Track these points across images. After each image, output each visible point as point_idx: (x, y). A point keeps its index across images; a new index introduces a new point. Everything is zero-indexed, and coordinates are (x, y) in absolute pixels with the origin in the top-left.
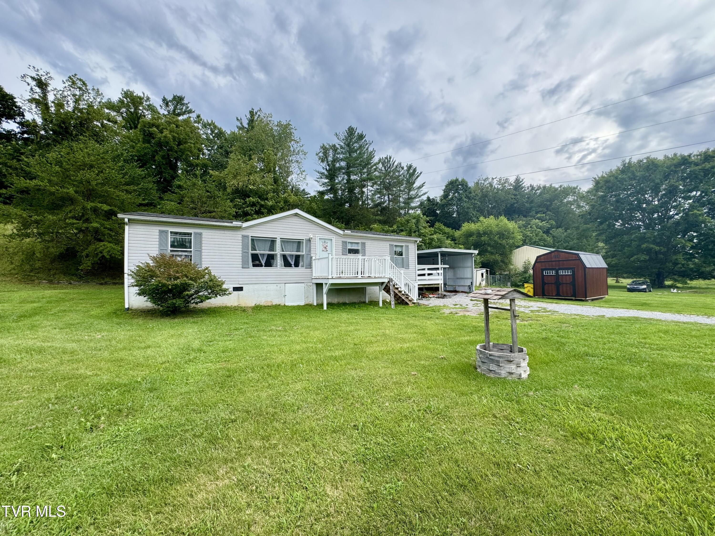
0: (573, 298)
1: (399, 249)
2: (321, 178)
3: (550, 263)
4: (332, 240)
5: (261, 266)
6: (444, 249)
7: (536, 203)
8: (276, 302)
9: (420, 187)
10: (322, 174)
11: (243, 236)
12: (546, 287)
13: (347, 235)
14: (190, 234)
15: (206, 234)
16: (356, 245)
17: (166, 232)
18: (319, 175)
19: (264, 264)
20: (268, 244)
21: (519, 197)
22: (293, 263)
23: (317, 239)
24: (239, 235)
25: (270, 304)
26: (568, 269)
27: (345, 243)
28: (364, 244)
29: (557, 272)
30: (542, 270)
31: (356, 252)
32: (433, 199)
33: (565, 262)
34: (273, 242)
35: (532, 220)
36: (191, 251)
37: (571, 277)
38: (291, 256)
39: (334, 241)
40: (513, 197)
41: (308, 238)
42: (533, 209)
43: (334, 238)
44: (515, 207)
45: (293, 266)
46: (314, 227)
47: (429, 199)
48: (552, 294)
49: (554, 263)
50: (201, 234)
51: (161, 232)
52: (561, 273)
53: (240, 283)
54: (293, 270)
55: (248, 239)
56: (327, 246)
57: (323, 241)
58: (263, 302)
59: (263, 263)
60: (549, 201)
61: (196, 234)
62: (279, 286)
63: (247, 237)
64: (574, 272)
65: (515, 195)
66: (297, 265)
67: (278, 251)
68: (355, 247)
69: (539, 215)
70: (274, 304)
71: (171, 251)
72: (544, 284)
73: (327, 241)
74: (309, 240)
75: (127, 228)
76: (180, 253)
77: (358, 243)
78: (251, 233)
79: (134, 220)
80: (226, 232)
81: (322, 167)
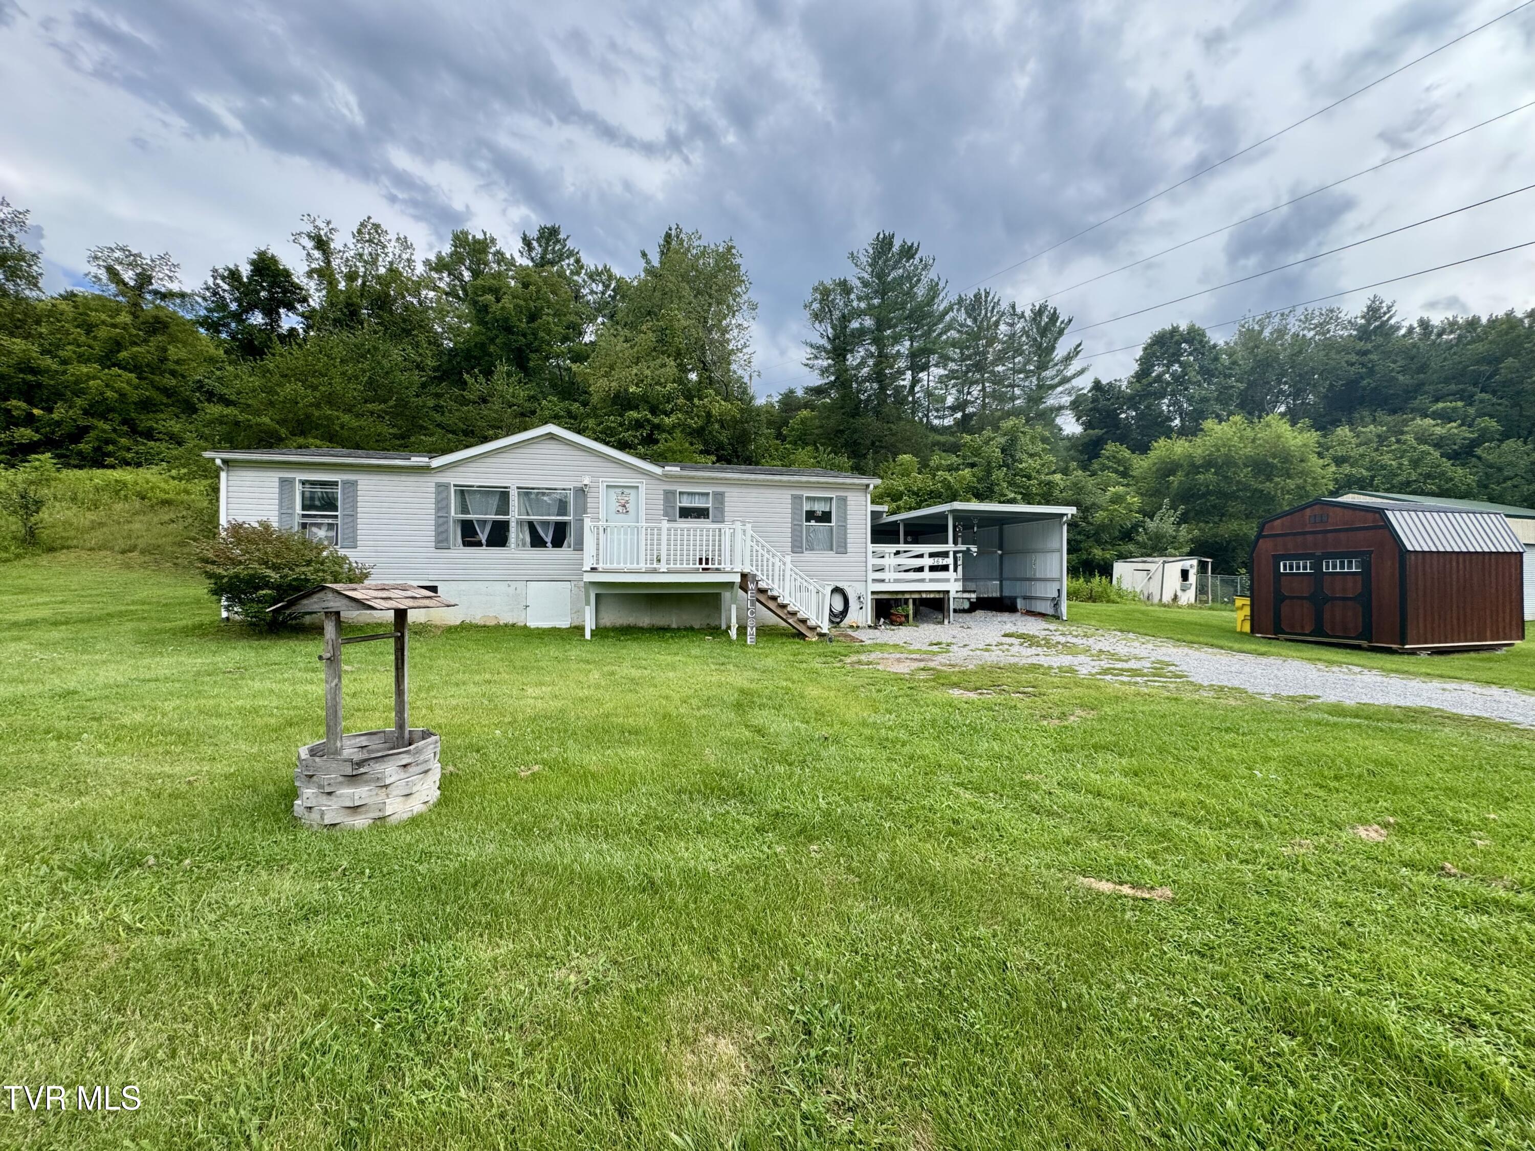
0: (1364, 643)
1: (819, 508)
2: (816, 358)
3: (1300, 539)
4: (637, 487)
5: (479, 544)
6: (958, 505)
7: (1435, 372)
8: (507, 618)
9: (1068, 359)
10: (819, 348)
11: (438, 485)
12: (1285, 609)
13: (672, 477)
14: (335, 484)
15: (366, 484)
16: (703, 499)
17: (291, 481)
18: (809, 350)
19: (484, 541)
20: (494, 502)
21: (1374, 357)
22: (548, 539)
23: (602, 487)
24: (428, 484)
25: (492, 623)
26: (1348, 555)
27: (669, 496)
28: (719, 497)
29: (1317, 566)
30: (1277, 559)
31: (702, 513)
32: (1110, 384)
33: (1342, 536)
34: (504, 496)
35: (1413, 419)
36: (336, 517)
37: (1359, 578)
38: (545, 524)
39: (643, 489)
40: (1353, 358)
41: (579, 485)
42: (1427, 388)
43: (643, 484)
44: (1364, 389)
45: (549, 544)
46: (591, 460)
47: (1097, 385)
48: (1302, 627)
49: (1310, 538)
50: (354, 484)
51: (283, 481)
52: (1328, 567)
53: (431, 577)
54: (549, 554)
55: (449, 493)
56: (627, 502)
57: (619, 491)
58: (478, 617)
59: (483, 537)
60: (1489, 363)
61: (345, 483)
62: (513, 587)
63: (446, 486)
64: (1366, 566)
65: (1365, 353)
66: (558, 542)
67: (514, 515)
68: (698, 503)
69: (1440, 405)
70: (501, 623)
71: (304, 516)
72: (1279, 599)
73: (626, 491)
74: (581, 492)
75: (223, 475)
76: (319, 521)
77: (708, 494)
78: (455, 478)
79: (235, 461)
80: (403, 478)
81: (820, 334)
